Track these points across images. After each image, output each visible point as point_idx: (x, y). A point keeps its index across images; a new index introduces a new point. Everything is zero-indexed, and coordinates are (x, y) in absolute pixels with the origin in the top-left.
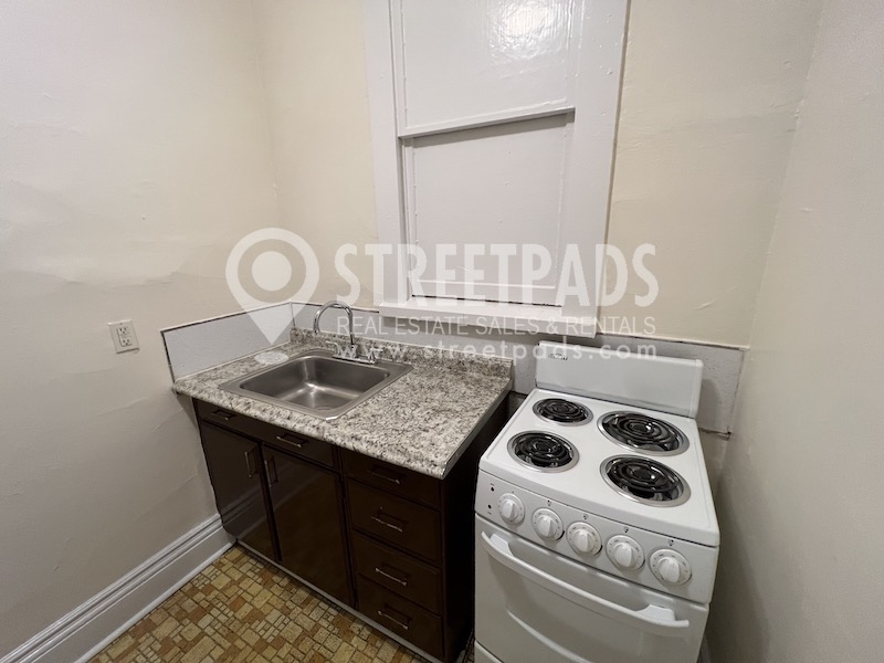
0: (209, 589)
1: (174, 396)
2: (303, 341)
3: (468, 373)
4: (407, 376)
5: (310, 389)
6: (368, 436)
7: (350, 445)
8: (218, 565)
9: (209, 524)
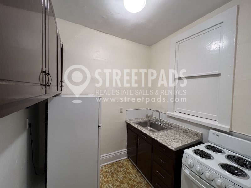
0: (123, 164)
1: (125, 122)
2: (149, 117)
3: (188, 134)
4: (171, 130)
5: (149, 128)
6: (160, 138)
7: (156, 139)
8: (125, 160)
9: (124, 151)
